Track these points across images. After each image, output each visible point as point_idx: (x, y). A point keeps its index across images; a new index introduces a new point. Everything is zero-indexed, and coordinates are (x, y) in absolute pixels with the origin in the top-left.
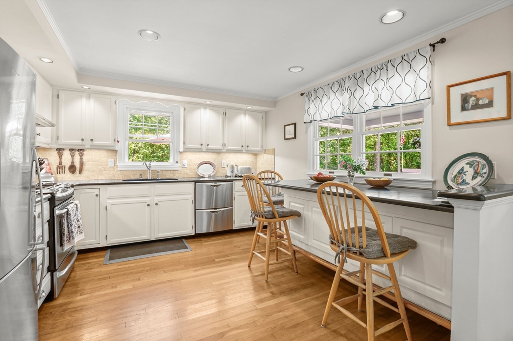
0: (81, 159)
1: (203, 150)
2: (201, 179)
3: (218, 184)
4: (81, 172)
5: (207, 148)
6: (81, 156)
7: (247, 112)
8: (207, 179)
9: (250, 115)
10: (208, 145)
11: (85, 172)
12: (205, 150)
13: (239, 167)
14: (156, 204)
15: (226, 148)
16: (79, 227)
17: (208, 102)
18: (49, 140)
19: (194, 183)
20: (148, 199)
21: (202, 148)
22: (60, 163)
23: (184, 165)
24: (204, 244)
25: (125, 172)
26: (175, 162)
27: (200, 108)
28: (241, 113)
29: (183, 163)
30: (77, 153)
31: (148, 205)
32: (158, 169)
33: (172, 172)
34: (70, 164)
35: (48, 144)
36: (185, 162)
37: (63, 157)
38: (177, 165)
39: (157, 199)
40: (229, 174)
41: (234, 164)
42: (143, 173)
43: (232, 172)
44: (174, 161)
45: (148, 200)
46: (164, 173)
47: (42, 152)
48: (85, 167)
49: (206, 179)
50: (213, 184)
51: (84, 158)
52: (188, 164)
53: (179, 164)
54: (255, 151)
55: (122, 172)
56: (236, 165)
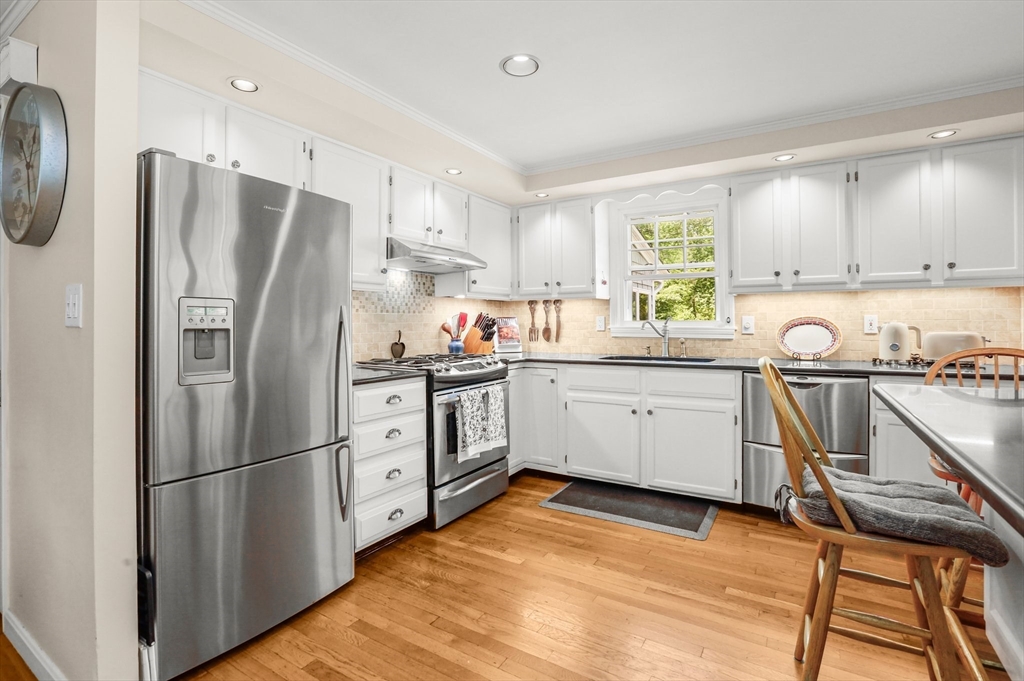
0: (558, 317)
1: (784, 288)
2: (790, 366)
3: (810, 380)
4: (557, 341)
5: (794, 281)
6: (558, 311)
7: (945, 151)
8: (810, 365)
9: (956, 158)
10: (797, 273)
11: (563, 339)
12: (790, 288)
13: (926, 336)
14: (650, 412)
15: (861, 277)
16: (484, 430)
17: (784, 158)
18: (507, 289)
19: (741, 372)
20: (636, 399)
21: (780, 282)
22: (533, 324)
23: (746, 329)
24: (751, 535)
25: (623, 342)
26: (725, 322)
27: (771, 180)
28: (918, 163)
29: (744, 324)
30: (553, 307)
31: (634, 412)
32: (682, 336)
33: (716, 342)
34: (543, 326)
35: (508, 295)
36: (749, 321)
37: (537, 315)
38: (727, 326)
39: (652, 402)
40: (885, 354)
41: (904, 326)
42: (656, 344)
43: (895, 348)
44: (722, 320)
45: (634, 400)
46: (699, 345)
47: (514, 307)
48: (564, 332)
49: (804, 365)
50: (795, 379)
51: (563, 315)
52: (756, 325)
53: (733, 326)
54: (1008, 278)
55: (618, 341)
56: (911, 328)
